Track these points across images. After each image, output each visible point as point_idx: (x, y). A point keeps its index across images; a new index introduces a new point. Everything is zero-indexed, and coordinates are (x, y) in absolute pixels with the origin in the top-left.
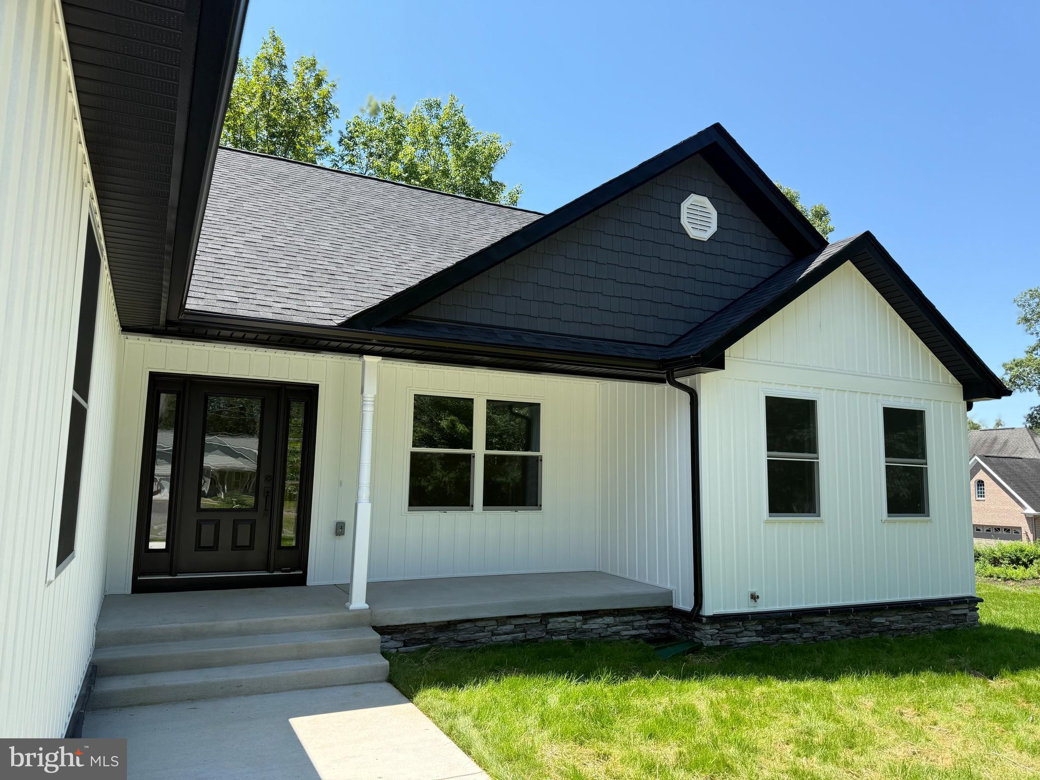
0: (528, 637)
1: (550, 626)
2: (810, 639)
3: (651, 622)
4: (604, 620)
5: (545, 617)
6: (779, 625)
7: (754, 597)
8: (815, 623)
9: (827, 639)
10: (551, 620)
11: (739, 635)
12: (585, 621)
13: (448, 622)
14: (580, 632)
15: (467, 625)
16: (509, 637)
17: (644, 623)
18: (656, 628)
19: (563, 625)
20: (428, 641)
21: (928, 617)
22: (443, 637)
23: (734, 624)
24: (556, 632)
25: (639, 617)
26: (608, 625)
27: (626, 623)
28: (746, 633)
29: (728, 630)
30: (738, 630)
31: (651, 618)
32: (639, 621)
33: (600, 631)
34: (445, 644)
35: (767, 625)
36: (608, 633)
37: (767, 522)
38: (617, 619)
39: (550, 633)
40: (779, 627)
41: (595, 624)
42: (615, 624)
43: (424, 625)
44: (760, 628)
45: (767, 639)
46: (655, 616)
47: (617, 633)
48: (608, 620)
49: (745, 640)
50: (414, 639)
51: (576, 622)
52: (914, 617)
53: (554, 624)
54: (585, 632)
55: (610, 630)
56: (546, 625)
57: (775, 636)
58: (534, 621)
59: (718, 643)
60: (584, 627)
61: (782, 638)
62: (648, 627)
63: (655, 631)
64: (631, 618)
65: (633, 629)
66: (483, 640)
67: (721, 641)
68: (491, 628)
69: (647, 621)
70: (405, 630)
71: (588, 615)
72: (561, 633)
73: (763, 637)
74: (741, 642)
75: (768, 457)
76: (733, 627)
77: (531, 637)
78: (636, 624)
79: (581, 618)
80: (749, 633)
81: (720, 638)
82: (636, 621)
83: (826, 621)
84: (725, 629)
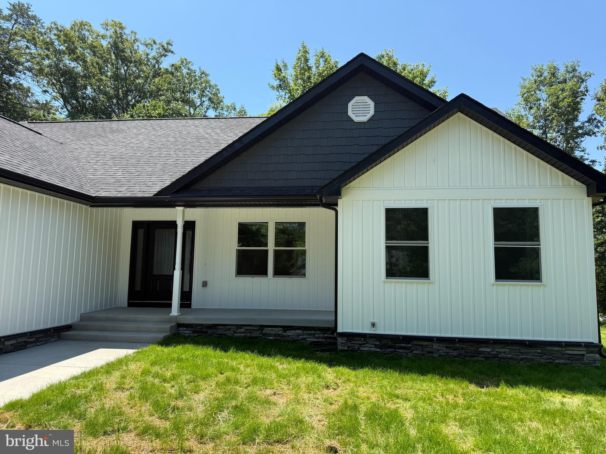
0: (252, 336)
1: (264, 332)
2: (420, 355)
3: (326, 335)
4: (296, 331)
5: (262, 327)
6: (394, 343)
7: (373, 325)
8: (423, 345)
9: (435, 357)
10: (265, 329)
11: (362, 346)
12: (285, 331)
13: (212, 324)
14: (281, 337)
15: (221, 327)
16: (243, 335)
17: (322, 335)
18: (329, 339)
19: (271, 332)
20: (203, 332)
21: (538, 353)
22: (210, 331)
23: (358, 339)
24: (267, 335)
25: (318, 332)
26: (299, 335)
27: (310, 334)
28: (367, 345)
29: (354, 342)
30: (360, 342)
31: (326, 334)
32: (319, 334)
33: (293, 337)
34: (211, 335)
35: (384, 342)
36: (299, 339)
37: (384, 282)
38: (305, 332)
39: (265, 335)
40: (394, 344)
41: (290, 333)
42: (303, 334)
43: (202, 325)
44: (378, 343)
45: (383, 350)
46: (329, 332)
47: (305, 339)
48: (298, 332)
49: (366, 349)
50: (196, 331)
51: (280, 331)
52: (522, 351)
53: (267, 331)
54: (285, 336)
55: (301, 337)
56: (262, 331)
57: (390, 350)
58: (255, 328)
59: (346, 348)
60: (284, 334)
61: (396, 351)
62: (323, 338)
63: (328, 340)
64: (313, 332)
65: (315, 338)
66: (229, 335)
67: (348, 347)
68: (233, 329)
69: (324, 335)
70: (193, 327)
71: (286, 328)
72: (270, 335)
73: (381, 349)
74: (364, 350)
75: (386, 244)
76: (358, 341)
77: (253, 336)
78: (317, 336)
79: (282, 329)
80: (370, 346)
81: (347, 346)
82: (316, 334)
83: (435, 346)
84: (352, 341)
